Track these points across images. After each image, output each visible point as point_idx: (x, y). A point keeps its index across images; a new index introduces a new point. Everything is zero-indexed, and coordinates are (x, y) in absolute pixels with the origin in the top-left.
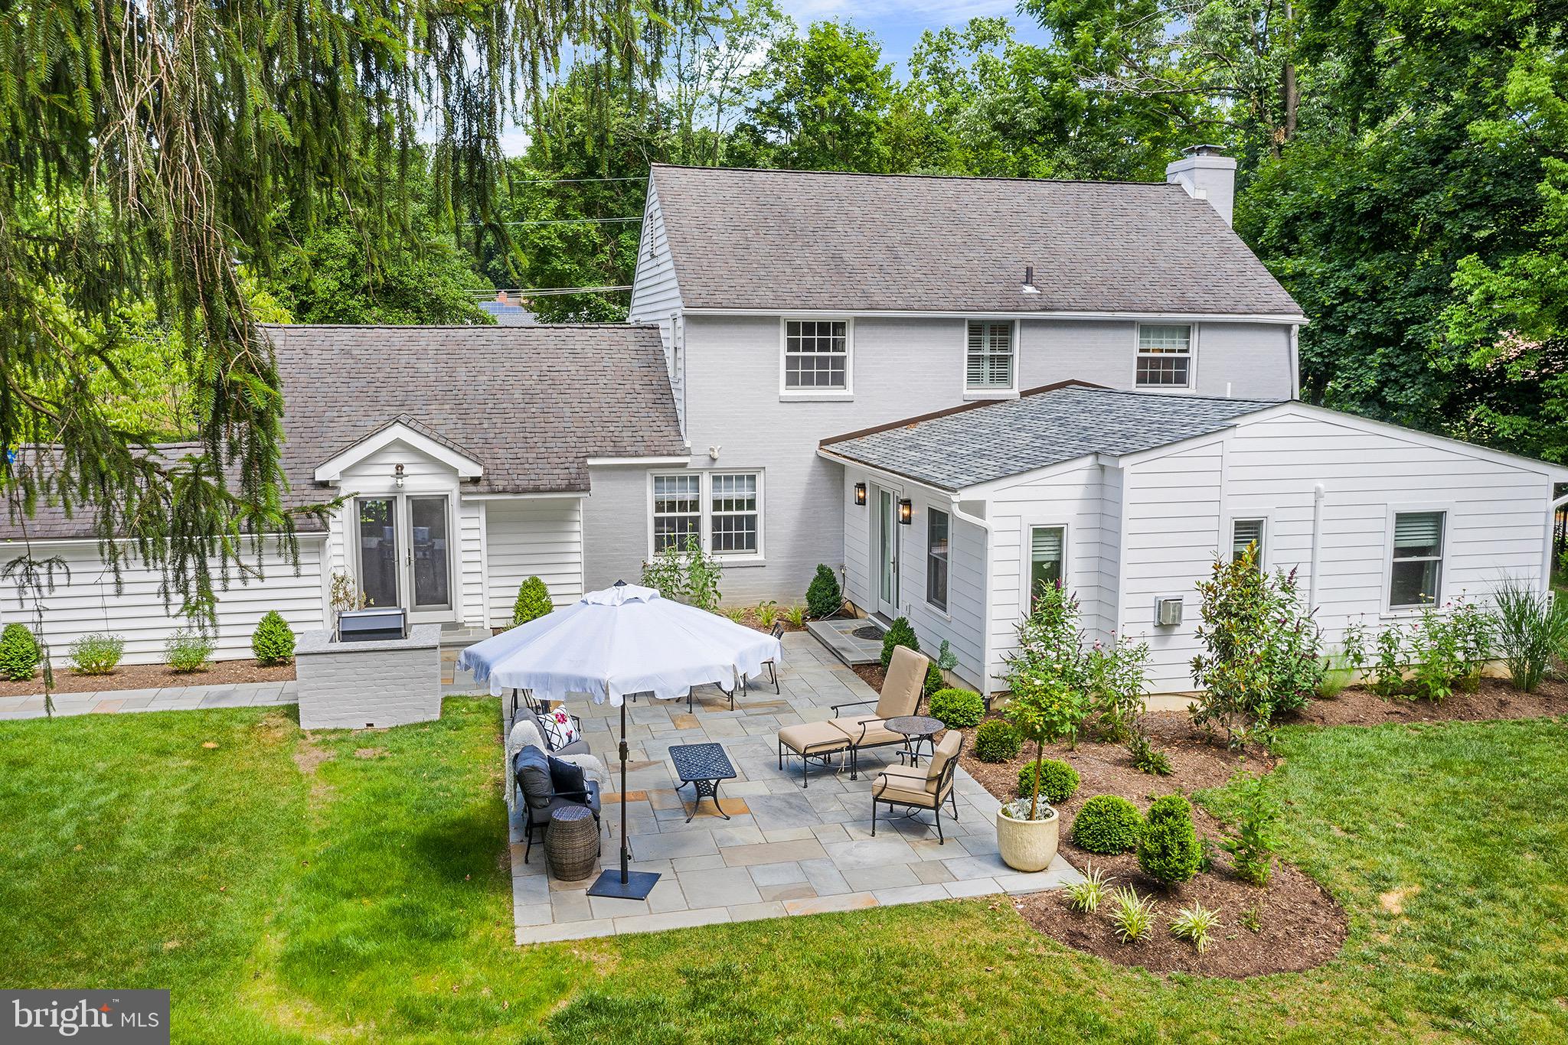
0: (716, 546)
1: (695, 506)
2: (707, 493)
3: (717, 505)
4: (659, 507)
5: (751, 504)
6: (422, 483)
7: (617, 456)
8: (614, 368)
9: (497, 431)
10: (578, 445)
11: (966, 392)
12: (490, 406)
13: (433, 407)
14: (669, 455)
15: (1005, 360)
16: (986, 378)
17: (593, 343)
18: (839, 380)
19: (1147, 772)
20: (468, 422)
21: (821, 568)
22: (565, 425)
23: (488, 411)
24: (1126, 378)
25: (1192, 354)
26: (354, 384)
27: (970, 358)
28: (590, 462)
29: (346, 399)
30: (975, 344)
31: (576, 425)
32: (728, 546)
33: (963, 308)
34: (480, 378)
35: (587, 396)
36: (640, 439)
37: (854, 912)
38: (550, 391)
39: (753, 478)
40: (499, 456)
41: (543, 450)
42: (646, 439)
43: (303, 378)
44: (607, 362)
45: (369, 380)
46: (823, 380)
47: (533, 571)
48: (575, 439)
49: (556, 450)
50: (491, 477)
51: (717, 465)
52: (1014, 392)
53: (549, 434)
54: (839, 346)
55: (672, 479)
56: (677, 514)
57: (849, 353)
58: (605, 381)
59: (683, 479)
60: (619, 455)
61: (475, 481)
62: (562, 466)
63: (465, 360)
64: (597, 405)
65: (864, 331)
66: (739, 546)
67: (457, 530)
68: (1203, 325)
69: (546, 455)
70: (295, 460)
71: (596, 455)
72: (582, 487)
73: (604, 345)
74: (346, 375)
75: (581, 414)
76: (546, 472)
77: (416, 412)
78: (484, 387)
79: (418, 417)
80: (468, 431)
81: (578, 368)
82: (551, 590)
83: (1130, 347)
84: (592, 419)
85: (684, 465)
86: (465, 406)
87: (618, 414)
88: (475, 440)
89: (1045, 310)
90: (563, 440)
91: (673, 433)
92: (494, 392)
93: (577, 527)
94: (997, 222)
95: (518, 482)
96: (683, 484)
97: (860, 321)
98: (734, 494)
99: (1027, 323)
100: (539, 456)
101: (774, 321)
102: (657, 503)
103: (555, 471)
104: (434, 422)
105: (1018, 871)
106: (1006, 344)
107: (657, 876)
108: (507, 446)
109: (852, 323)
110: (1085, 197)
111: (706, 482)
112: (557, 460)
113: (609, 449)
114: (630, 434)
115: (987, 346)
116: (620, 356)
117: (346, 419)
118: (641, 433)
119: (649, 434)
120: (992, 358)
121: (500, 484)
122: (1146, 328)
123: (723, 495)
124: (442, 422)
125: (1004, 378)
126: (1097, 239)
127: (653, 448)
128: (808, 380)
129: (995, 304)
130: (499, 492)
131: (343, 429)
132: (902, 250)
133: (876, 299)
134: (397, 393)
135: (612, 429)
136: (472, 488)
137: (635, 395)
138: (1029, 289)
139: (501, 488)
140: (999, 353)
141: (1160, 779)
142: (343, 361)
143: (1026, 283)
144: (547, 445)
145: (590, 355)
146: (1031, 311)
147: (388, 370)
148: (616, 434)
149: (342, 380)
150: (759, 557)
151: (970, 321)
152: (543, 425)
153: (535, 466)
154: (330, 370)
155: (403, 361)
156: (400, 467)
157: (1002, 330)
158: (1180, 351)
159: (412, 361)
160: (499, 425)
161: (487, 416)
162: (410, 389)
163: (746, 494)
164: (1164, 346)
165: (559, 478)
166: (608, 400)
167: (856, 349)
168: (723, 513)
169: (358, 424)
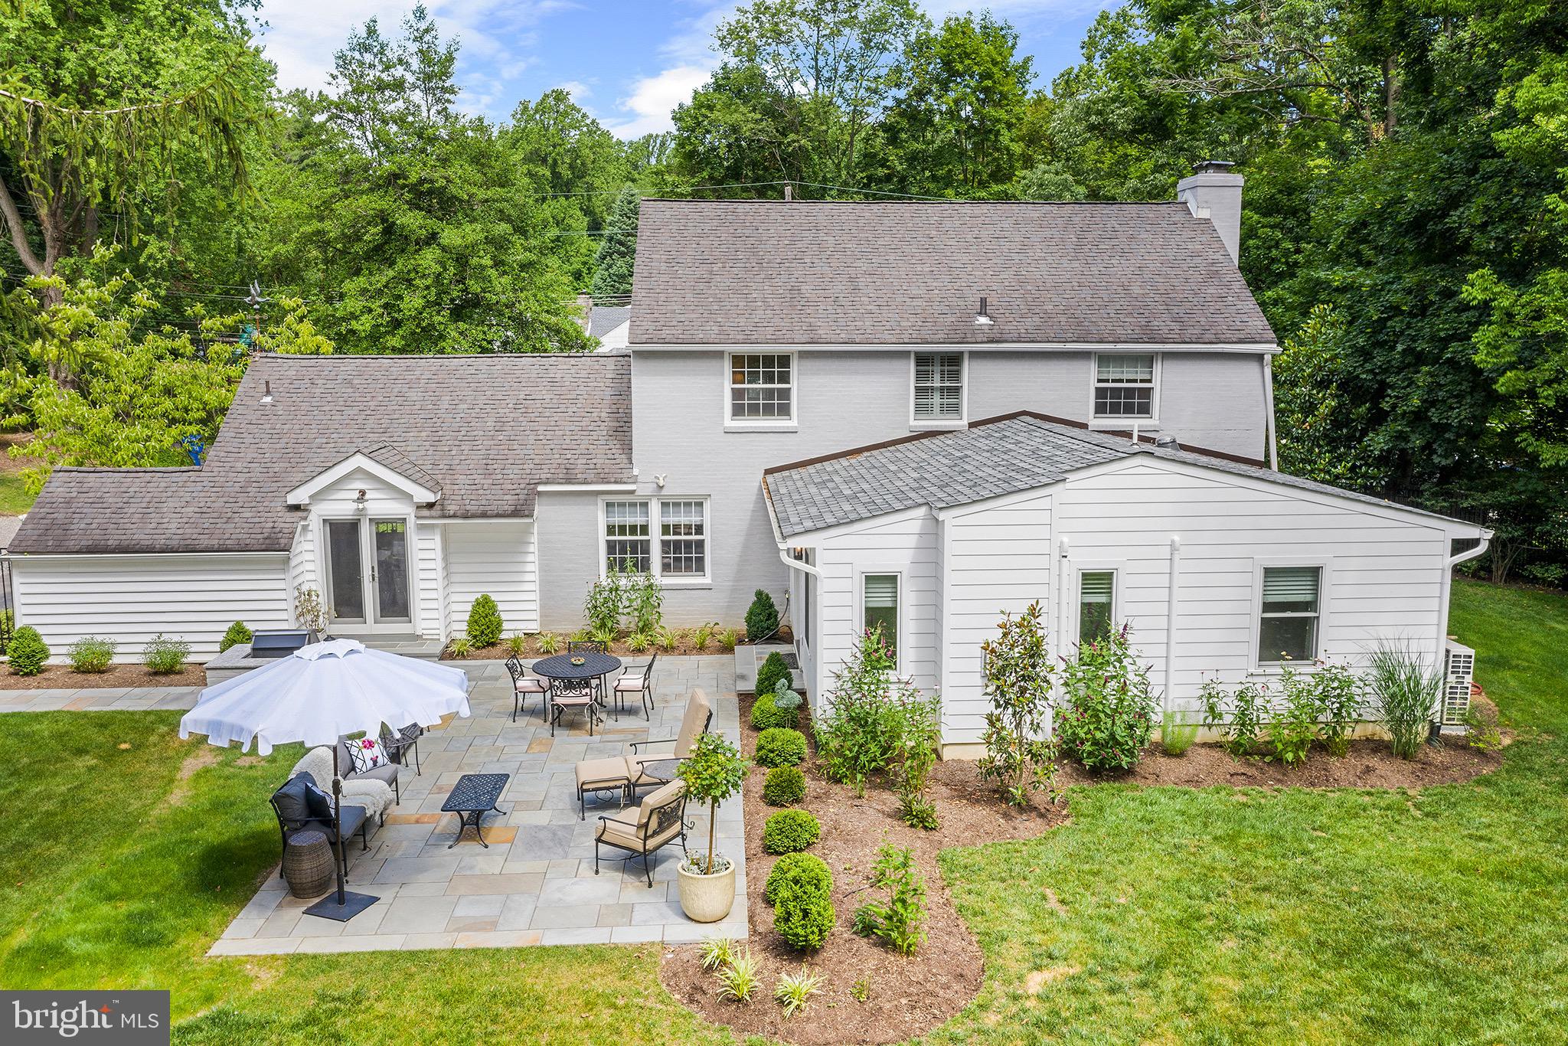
0: (666, 567)
1: (644, 529)
2: (655, 518)
3: (666, 529)
4: (611, 530)
5: (699, 529)
6: (381, 506)
7: (566, 483)
8: (586, 397)
9: (463, 458)
10: (533, 472)
11: (912, 423)
12: (463, 433)
13: (412, 434)
14: (616, 482)
15: (956, 391)
16: (937, 409)
17: (573, 371)
18: (785, 410)
19: (912, 826)
20: (439, 448)
21: (759, 594)
22: (526, 452)
23: (460, 438)
24: (1084, 408)
25: (1156, 385)
26: (348, 411)
27: (917, 389)
28: (540, 488)
29: (337, 426)
30: (921, 375)
31: (536, 452)
32: (678, 569)
33: (906, 340)
34: (461, 406)
35: (553, 423)
36: (592, 466)
37: (510, 951)
38: (521, 419)
39: (701, 504)
40: (458, 482)
41: (500, 476)
42: (598, 466)
43: (305, 406)
44: (582, 390)
45: (361, 408)
46: (768, 410)
47: (485, 588)
48: (532, 466)
49: (511, 476)
50: (446, 502)
51: (664, 492)
52: (965, 422)
53: (509, 461)
54: (784, 378)
55: (622, 505)
56: (628, 538)
57: (794, 385)
58: (575, 410)
59: (633, 505)
60: (569, 482)
61: (430, 506)
62: (513, 492)
63: (452, 389)
64: (561, 433)
65: (810, 364)
66: (688, 568)
67: (415, 550)
68: (1168, 356)
69: (501, 481)
70: (278, 484)
71: (547, 482)
72: (526, 513)
73: (583, 374)
74: (342, 403)
75: (544, 442)
76: (497, 497)
77: (395, 439)
78: (462, 415)
79: (395, 444)
80: (436, 457)
81: (552, 396)
82: (500, 607)
83: (1087, 378)
84: (552, 447)
85: (632, 492)
86: (441, 433)
87: (578, 442)
88: (441, 467)
89: (992, 342)
90: (521, 467)
91: (626, 461)
92: (469, 420)
93: (532, 548)
94: (973, 249)
95: (468, 507)
96: (632, 509)
97: (803, 355)
98: (683, 519)
99: (974, 355)
100: (495, 482)
101: (719, 355)
102: (608, 526)
103: (506, 497)
104: (409, 449)
105: (693, 920)
106: (956, 375)
107: (378, 899)
108: (468, 472)
109: (796, 356)
110: (1076, 219)
111: (655, 508)
112: (510, 487)
113: (561, 476)
114: (584, 461)
115: (937, 377)
116: (595, 384)
117: (333, 445)
118: (594, 461)
119: (602, 461)
120: (942, 389)
121: (452, 508)
122: (1104, 359)
123: (672, 520)
124: (416, 448)
125: (955, 409)
126: (1076, 264)
127: (602, 476)
128: (754, 410)
129: (941, 336)
130: (450, 517)
131: (327, 455)
132: (862, 281)
133: (819, 332)
134: (383, 421)
135: (569, 456)
136: (426, 512)
137: (599, 423)
138: (983, 320)
139: (452, 513)
140: (947, 384)
141: (923, 833)
142: (343, 390)
143: (980, 314)
144: (505, 472)
145: (567, 383)
146: (977, 343)
147: (381, 399)
148: (571, 461)
149: (338, 408)
150: (706, 580)
151: (916, 353)
152: (506, 452)
153: (488, 492)
154: (330, 399)
155: (396, 390)
156: (363, 493)
157: (952, 362)
158: (1142, 381)
159: (404, 390)
160: (465, 452)
161: (457, 443)
162: (395, 417)
163: (694, 519)
164: (1126, 376)
165: (508, 502)
166: (572, 428)
167: (801, 382)
168: (672, 537)
169: (342, 450)
